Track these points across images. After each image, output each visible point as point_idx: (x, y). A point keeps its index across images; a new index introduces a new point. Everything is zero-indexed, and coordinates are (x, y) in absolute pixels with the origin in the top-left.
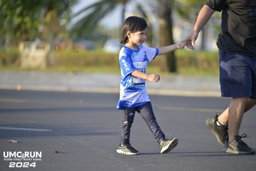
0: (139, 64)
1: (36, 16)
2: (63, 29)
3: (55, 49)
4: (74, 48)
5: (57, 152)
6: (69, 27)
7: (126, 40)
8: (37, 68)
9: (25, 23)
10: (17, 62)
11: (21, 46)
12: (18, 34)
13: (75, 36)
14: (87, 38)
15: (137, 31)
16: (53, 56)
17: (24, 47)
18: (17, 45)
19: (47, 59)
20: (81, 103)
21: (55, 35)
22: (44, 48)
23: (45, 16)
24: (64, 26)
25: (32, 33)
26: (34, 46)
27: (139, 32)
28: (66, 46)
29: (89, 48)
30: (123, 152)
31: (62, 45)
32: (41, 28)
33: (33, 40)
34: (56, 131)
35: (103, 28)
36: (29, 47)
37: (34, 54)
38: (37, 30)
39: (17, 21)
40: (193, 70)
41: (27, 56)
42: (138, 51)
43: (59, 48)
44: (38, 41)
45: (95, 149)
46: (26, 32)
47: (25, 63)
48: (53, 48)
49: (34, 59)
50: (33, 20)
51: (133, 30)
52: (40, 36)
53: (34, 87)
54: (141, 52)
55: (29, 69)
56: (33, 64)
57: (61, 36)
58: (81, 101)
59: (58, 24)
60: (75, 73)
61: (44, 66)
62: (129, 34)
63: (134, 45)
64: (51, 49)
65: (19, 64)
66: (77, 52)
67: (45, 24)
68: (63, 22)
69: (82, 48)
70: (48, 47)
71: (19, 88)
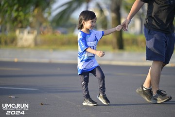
0: (91, 43)
1: (27, 11)
2: (46, 20)
3: (41, 34)
4: (53, 33)
5: (42, 104)
6: (50, 18)
7: (81, 27)
8: (28, 47)
9: (20, 16)
10: (15, 42)
11: (17, 32)
12: (15, 23)
13: (54, 25)
14: (63, 26)
15: (88, 20)
16: (39, 38)
17: (20, 33)
18: (14, 31)
19: (35, 40)
20: (59, 71)
21: (41, 24)
22: (33, 33)
23: (34, 11)
24: (47, 18)
25: (25, 23)
26: (26, 32)
27: (90, 21)
28: (48, 32)
29: (63, 33)
30: (87, 104)
31: (46, 31)
32: (31, 19)
33: (26, 28)
34: (41, 90)
35: (73, 19)
36: (23, 33)
37: (26, 37)
38: (28, 20)
39: (14, 14)
40: (135, 47)
41: (21, 39)
42: (90, 35)
43: (43, 33)
44: (29, 29)
45: (68, 102)
46: (21, 22)
47: (20, 43)
48: (39, 33)
49: (26, 40)
50: (25, 14)
51: (86, 20)
52: (30, 25)
53: (26, 60)
54: (92, 34)
55: (23, 47)
56: (26, 44)
57: (44, 24)
58: (59, 69)
59: (42, 16)
60: (54, 50)
61: (33, 45)
62: (84, 22)
63: (88, 30)
64: (37, 33)
65: (16, 44)
66: (56, 35)
67: (34, 16)
68: (46, 15)
69: (59, 34)
70: (36, 32)
71: (16, 60)
